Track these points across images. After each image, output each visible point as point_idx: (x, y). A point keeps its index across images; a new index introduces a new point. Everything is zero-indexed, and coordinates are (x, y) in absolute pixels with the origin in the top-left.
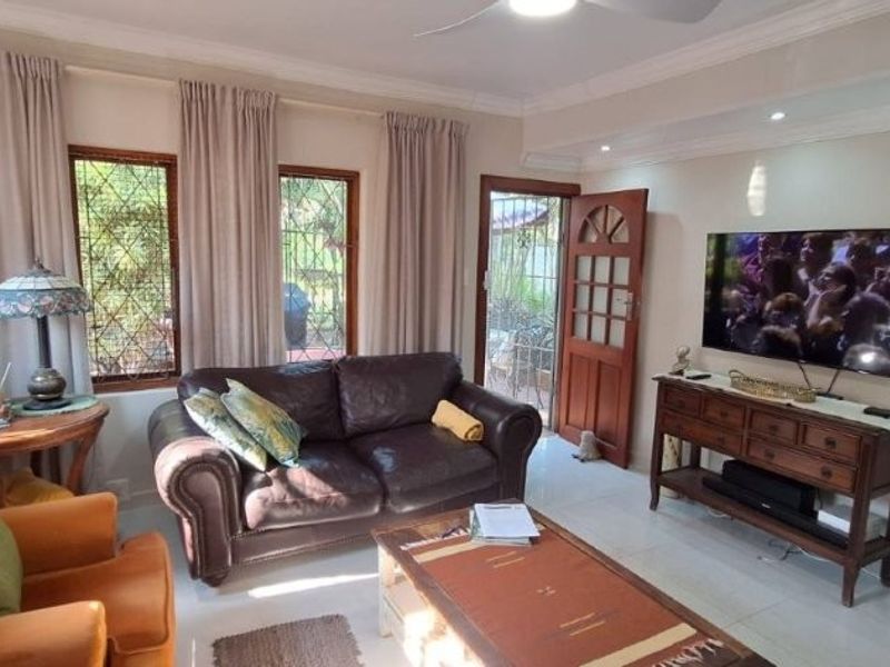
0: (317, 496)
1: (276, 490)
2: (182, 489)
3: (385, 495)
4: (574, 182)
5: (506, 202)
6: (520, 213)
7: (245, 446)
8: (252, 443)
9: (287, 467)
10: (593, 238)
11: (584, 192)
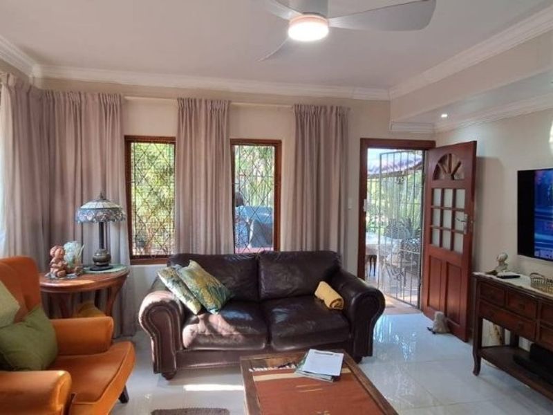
0: (224, 333)
1: (200, 327)
2: (149, 319)
3: (269, 339)
4: (431, 139)
5: (389, 155)
6: (405, 162)
7: (188, 298)
8: (192, 297)
9: (211, 314)
10: (443, 176)
11: (438, 145)
